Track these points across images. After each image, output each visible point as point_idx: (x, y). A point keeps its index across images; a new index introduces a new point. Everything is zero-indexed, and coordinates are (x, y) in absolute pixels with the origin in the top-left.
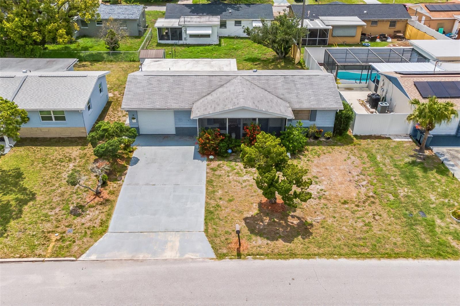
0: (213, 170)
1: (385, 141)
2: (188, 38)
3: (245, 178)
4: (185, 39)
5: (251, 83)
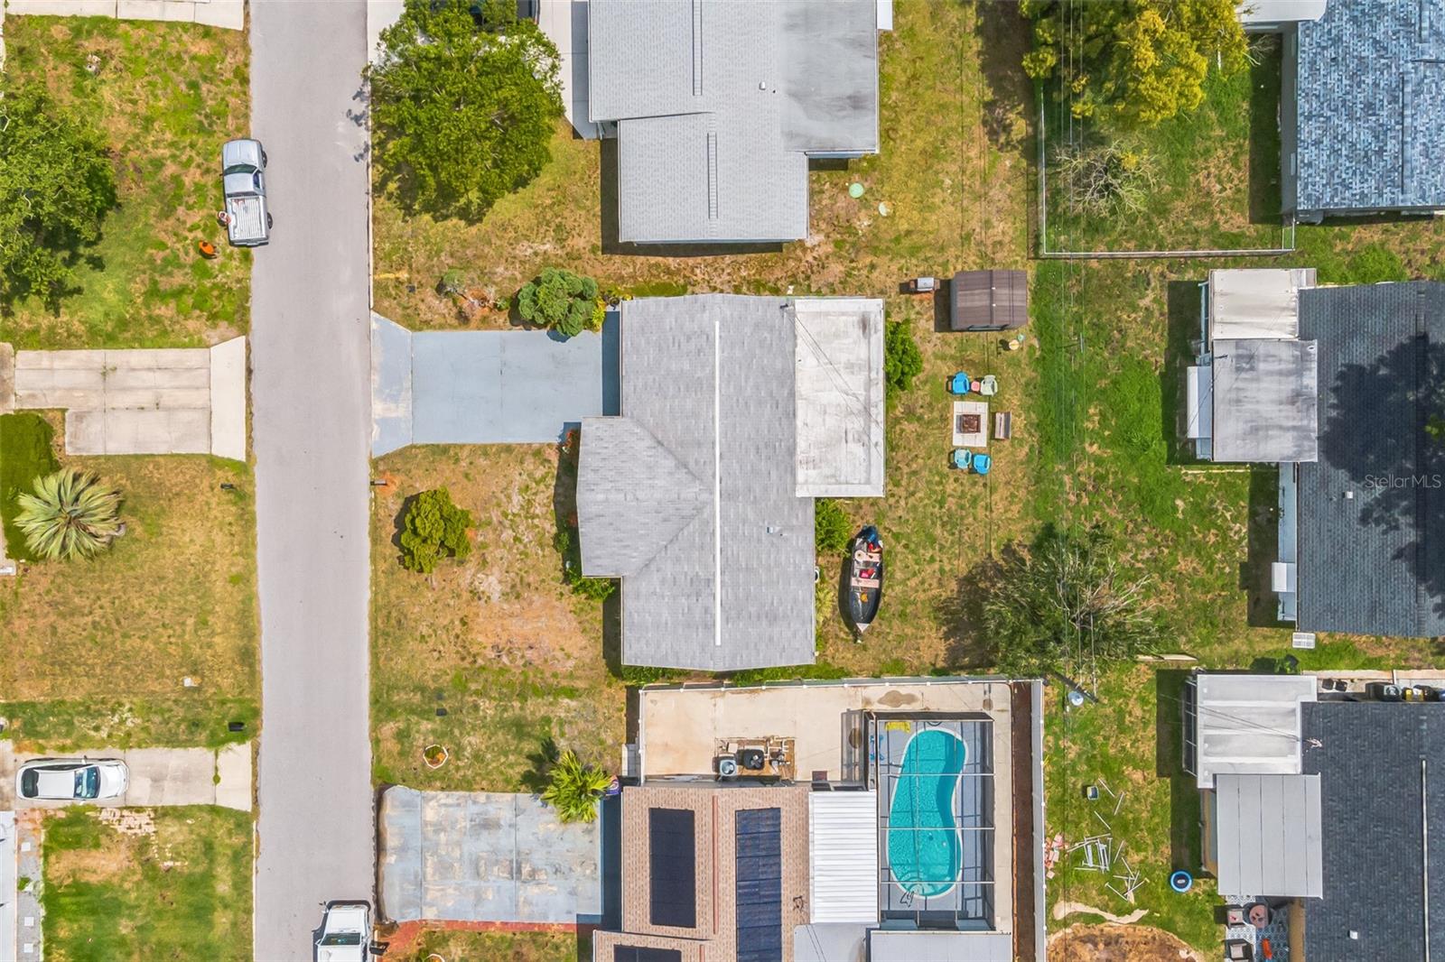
5: (692, 517)
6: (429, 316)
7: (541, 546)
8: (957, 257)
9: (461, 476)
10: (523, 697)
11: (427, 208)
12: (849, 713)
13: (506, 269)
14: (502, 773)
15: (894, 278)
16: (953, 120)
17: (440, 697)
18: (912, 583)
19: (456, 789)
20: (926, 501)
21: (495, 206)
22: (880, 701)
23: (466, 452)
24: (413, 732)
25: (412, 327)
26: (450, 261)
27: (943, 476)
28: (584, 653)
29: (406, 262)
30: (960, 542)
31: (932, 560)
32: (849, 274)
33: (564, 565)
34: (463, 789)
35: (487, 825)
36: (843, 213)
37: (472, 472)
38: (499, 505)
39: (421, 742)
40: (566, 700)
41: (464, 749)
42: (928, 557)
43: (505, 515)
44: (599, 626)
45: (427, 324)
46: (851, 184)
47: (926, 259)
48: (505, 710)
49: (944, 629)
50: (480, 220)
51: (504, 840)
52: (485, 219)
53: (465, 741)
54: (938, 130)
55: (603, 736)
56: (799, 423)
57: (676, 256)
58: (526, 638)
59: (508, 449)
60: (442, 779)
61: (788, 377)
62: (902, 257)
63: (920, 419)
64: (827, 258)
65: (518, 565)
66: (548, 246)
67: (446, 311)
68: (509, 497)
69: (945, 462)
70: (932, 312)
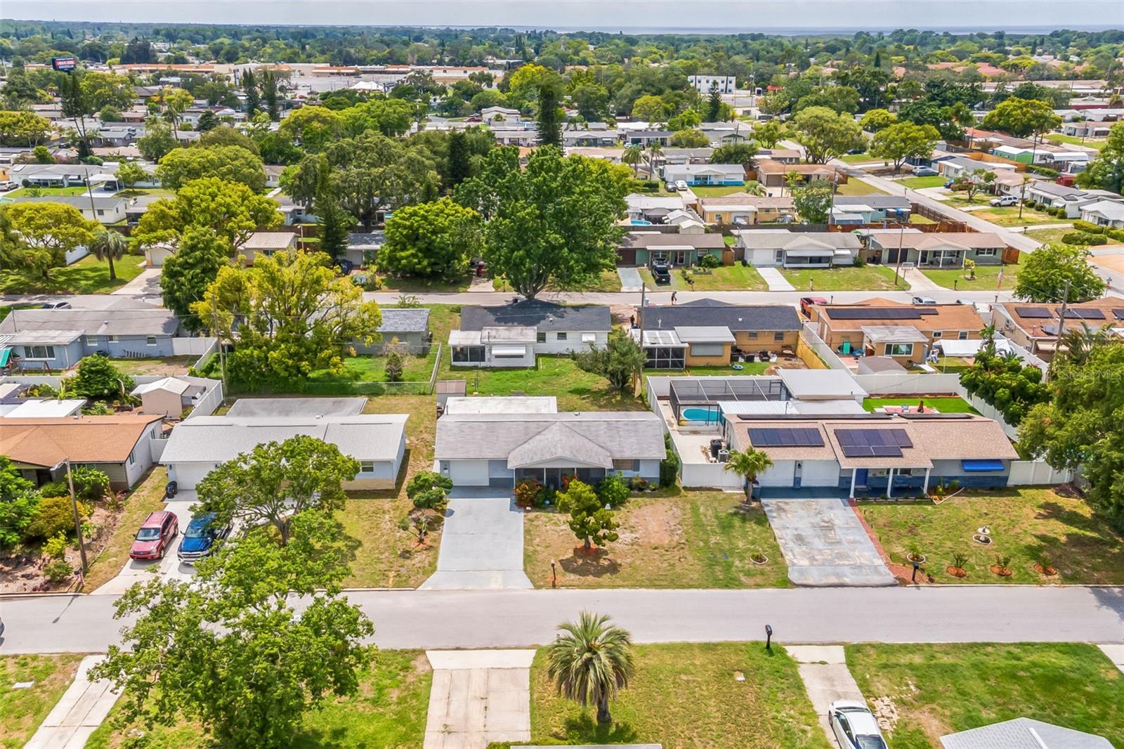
0: (531, 520)
1: (715, 493)
2: (493, 358)
3: (562, 528)
4: (489, 360)
6: (427, 563)
9: (548, 549)
10: (703, 526)
13: (398, 532)
14: (759, 534)
17: (714, 558)
19: (780, 551)
23: (531, 548)
24: (745, 569)
25: (434, 570)
26: (387, 554)
28: (666, 504)
34: (779, 548)
35: (800, 539)
37: (544, 544)
38: (568, 534)
39: (750, 566)
40: (701, 510)
41: (749, 548)
44: (648, 499)
45: (432, 564)
48: (715, 532)
51: (808, 533)
53: (742, 547)
55: (720, 498)
58: (662, 524)
59: (528, 531)
60: (775, 557)
67: (424, 555)
68: (562, 530)
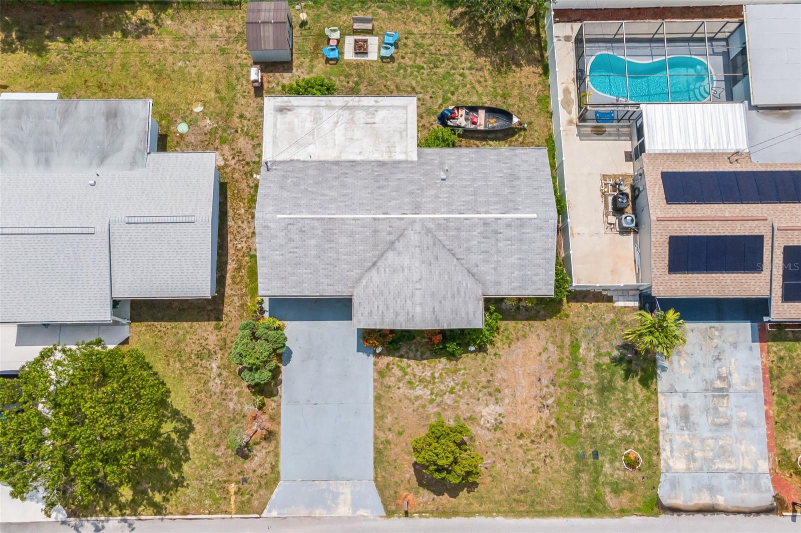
0: (381, 374)
5: (434, 237)
6: (268, 466)
7: (456, 371)
8: (237, 57)
9: (401, 438)
10: (579, 387)
11: (177, 466)
12: (579, 135)
13: (231, 400)
14: (642, 404)
15: (250, 101)
16: (134, 60)
17: (584, 456)
18: (480, 90)
19: (657, 442)
20: (419, 79)
21: (179, 408)
22: (570, 113)
23: (381, 434)
24: (614, 480)
25: (276, 480)
26: (223, 448)
27: (400, 67)
28: (542, 336)
29: (222, 485)
30: (449, 55)
31: (462, 75)
32: (247, 134)
33: (472, 352)
34: (657, 437)
35: (685, 415)
36: (199, 138)
37: (397, 428)
38: (424, 406)
39: (620, 473)
40: (581, 351)
41: (625, 435)
42: (460, 78)
43: (432, 401)
44: (520, 324)
45: (274, 468)
46: (177, 132)
47: (238, 79)
48: (591, 401)
49: (513, 67)
50: (190, 421)
51: (697, 403)
52: (189, 417)
53: (617, 434)
54: (141, 70)
55: (608, 321)
56: (359, 158)
57: (226, 263)
58: (532, 384)
59: (378, 398)
60: (650, 454)
61: (323, 166)
62: (235, 96)
63: (357, 83)
64: (233, 149)
65: (473, 391)
66: (214, 365)
67: (264, 451)
68: (417, 398)
69: (390, 66)
70: (277, 74)
